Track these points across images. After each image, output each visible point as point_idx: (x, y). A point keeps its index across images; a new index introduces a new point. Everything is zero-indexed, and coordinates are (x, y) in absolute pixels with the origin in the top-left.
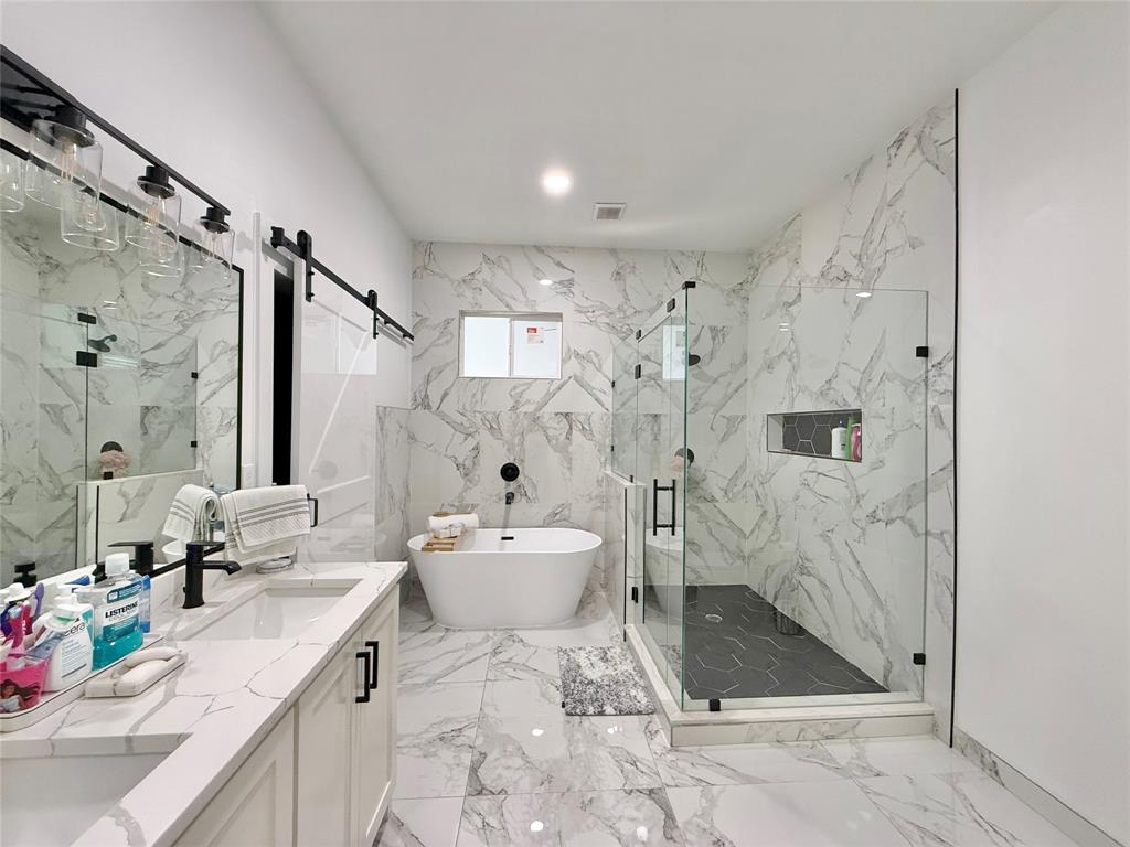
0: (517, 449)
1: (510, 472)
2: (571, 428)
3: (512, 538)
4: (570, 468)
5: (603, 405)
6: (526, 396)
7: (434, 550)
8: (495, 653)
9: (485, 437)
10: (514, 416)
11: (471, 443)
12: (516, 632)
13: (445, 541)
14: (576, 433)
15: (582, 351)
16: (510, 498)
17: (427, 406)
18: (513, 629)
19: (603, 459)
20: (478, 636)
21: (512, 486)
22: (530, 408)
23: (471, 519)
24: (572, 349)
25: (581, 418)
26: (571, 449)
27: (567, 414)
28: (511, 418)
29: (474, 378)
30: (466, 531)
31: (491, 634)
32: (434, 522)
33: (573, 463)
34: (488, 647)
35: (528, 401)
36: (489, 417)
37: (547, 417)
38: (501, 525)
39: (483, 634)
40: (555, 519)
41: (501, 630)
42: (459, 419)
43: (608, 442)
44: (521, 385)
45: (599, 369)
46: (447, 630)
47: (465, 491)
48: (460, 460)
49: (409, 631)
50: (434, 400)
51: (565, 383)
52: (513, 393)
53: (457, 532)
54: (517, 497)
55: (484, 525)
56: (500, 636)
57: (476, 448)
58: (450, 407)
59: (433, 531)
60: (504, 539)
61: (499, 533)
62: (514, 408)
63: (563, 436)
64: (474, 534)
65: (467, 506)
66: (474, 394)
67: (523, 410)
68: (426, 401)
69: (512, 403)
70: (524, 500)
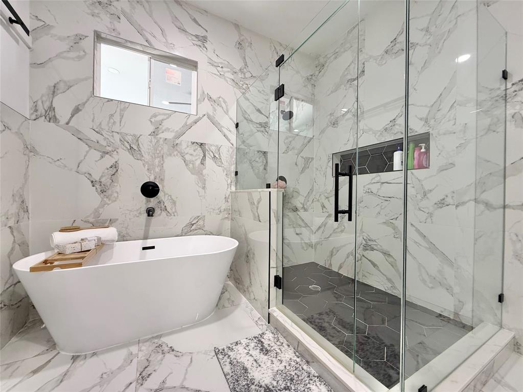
0: (157, 170)
1: (150, 190)
2: (205, 156)
3: (153, 247)
5: (229, 140)
6: (166, 124)
9: (124, 157)
10: (154, 141)
12: (164, 339)
14: (209, 161)
15: (214, 97)
16: (150, 212)
17: (53, 119)
18: (159, 337)
19: (229, 181)
21: (153, 202)
22: (170, 136)
24: (206, 93)
25: (213, 148)
26: (205, 172)
27: (202, 144)
28: (151, 142)
30: (101, 245)
31: (134, 349)
33: (207, 182)
34: (132, 373)
35: (168, 129)
36: (129, 138)
37: (184, 146)
38: (142, 237)
39: (123, 353)
40: (192, 228)
41: (147, 341)
42: (94, 136)
43: (233, 169)
44: (160, 114)
45: (227, 112)
46: (75, 358)
47: (103, 205)
48: (96, 177)
51: (200, 119)
52: (152, 120)
54: (157, 212)
55: (123, 238)
57: (115, 166)
58: (83, 122)
59: (58, 246)
60: (144, 249)
61: (141, 243)
62: (154, 133)
63: (199, 162)
67: (162, 136)
68: (51, 114)
69: (152, 128)
70: (164, 213)
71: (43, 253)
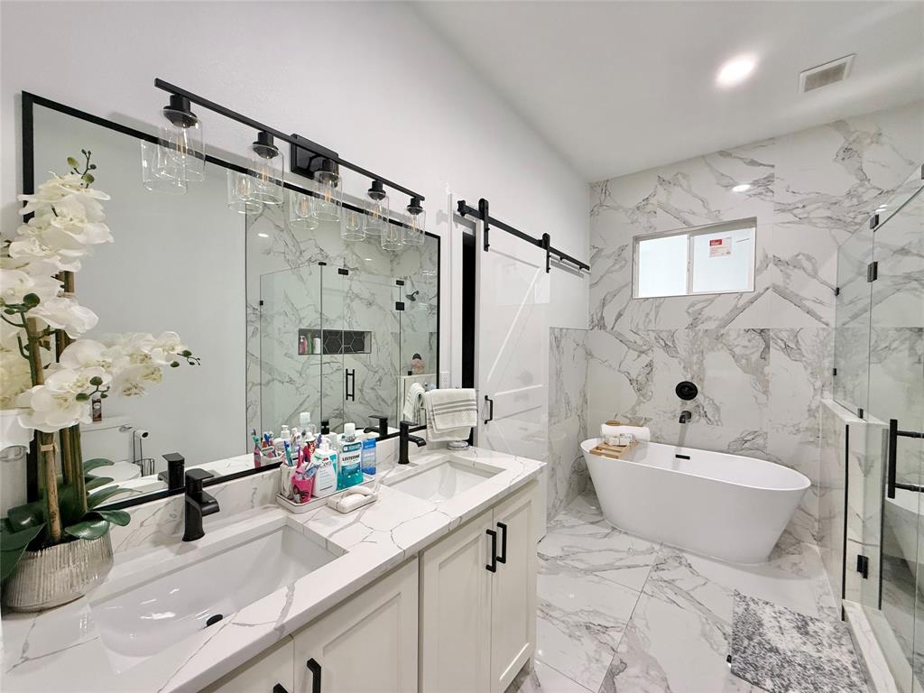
0: (695, 368)
1: (686, 391)
2: (768, 347)
3: (688, 458)
4: (765, 392)
5: (819, 319)
6: (706, 313)
7: (601, 454)
8: (657, 568)
9: (659, 355)
10: (692, 334)
11: (645, 359)
12: (684, 554)
13: (613, 448)
14: (775, 354)
15: (785, 256)
16: (685, 417)
17: (603, 327)
18: (682, 551)
19: (818, 384)
20: (645, 545)
21: (689, 405)
22: (711, 325)
23: (643, 432)
24: (770, 256)
25: (784, 335)
26: (767, 370)
27: (762, 330)
28: (688, 336)
29: (648, 299)
30: (635, 442)
31: (657, 547)
32: (606, 429)
33: (770, 385)
34: (651, 559)
35: (709, 318)
36: (664, 335)
37: (733, 335)
38: (676, 442)
39: (648, 545)
40: (744, 446)
41: (670, 547)
42: (632, 337)
43: (828, 363)
44: (699, 302)
45: (814, 275)
46: (614, 529)
47: (639, 403)
48: (634, 376)
49: (580, 518)
50: (609, 321)
51: (760, 295)
52: (690, 311)
53: (626, 442)
54: (695, 417)
55: (656, 439)
56: (666, 552)
57: (650, 365)
58: (624, 327)
59: (604, 437)
60: (677, 456)
61: (673, 450)
62: (692, 326)
63: (757, 355)
64: (646, 447)
65: (641, 419)
66: (648, 314)
67: (701, 327)
68: (602, 322)
69: (689, 320)
70: (703, 420)
71: (595, 439)
